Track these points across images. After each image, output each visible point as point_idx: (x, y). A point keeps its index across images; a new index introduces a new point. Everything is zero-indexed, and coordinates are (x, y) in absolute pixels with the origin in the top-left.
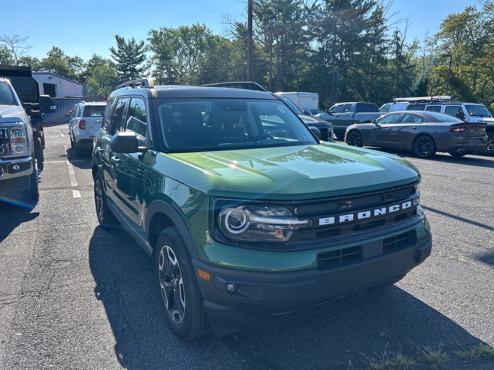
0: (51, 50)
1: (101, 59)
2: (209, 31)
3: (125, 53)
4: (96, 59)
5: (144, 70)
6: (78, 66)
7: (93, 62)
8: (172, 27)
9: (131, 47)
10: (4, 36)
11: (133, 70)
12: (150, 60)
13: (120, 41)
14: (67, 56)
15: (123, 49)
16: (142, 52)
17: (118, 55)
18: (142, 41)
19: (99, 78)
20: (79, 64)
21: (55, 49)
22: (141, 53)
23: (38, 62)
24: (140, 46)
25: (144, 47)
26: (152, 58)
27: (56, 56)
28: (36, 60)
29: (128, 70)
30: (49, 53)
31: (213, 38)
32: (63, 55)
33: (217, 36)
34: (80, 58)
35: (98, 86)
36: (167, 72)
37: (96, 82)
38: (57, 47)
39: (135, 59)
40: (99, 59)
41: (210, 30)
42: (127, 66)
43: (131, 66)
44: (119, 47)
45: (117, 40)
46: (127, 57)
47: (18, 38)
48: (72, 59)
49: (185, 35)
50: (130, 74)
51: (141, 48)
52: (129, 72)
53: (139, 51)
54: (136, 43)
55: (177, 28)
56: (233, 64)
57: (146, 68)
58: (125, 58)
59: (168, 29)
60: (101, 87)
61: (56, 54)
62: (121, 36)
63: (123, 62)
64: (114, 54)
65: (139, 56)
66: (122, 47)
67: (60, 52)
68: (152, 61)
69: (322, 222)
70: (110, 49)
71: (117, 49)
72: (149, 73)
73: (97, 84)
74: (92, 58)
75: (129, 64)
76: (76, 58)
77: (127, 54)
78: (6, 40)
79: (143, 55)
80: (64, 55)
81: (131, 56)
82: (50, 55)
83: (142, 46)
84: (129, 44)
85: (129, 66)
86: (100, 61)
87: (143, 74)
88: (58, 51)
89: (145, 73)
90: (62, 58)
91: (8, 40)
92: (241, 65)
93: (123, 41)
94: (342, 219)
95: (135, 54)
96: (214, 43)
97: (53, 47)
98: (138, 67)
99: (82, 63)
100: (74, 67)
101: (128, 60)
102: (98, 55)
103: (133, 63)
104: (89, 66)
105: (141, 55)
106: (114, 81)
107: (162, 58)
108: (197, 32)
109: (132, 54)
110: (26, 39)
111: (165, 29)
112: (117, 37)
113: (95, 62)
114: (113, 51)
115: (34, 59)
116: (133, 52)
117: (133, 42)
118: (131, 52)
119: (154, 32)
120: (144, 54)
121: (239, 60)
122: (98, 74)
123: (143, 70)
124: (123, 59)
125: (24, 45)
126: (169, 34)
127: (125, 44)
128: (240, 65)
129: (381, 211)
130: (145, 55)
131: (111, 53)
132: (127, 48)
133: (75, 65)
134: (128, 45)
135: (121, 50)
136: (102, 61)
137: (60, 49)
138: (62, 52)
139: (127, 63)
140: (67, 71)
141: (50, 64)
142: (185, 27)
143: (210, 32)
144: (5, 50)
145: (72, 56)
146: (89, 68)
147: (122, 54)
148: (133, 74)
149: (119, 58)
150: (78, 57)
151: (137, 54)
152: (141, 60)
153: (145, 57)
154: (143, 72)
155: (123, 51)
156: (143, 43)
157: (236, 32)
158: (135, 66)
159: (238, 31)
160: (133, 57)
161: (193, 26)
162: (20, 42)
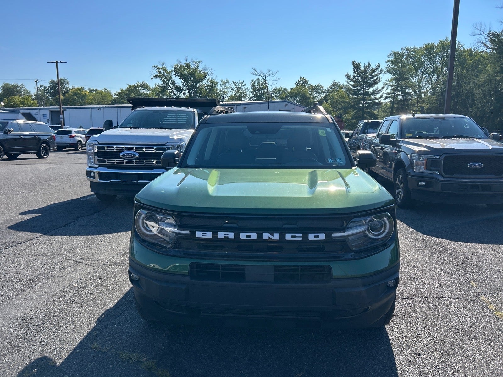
0: (299, 81)
1: (339, 85)
2: (459, 45)
3: (359, 78)
4: (335, 85)
5: (377, 93)
6: (319, 93)
7: (331, 88)
8: (415, 46)
9: (366, 71)
10: (260, 72)
11: (366, 93)
12: (387, 83)
13: (356, 66)
14: (311, 85)
15: (358, 74)
16: (377, 75)
17: (352, 80)
18: (378, 64)
19: (333, 103)
20: (319, 91)
21: (302, 79)
22: (375, 76)
23: (287, 91)
24: (375, 70)
25: (379, 70)
26: (389, 80)
27: (302, 85)
28: (286, 90)
29: (361, 94)
30: (297, 83)
31: (464, 51)
32: (307, 84)
33: (470, 50)
34: (321, 85)
35: (331, 111)
36: (401, 94)
37: (330, 107)
38: (304, 78)
39: (369, 82)
40: (337, 85)
41: (461, 44)
42: (360, 90)
43: (364, 90)
44: (355, 73)
45: (354, 66)
46: (361, 81)
47: (270, 73)
48: (315, 87)
49: (430, 53)
50: (362, 98)
51: (376, 71)
52: (362, 96)
53: (374, 74)
54: (371, 67)
55: (421, 46)
56: (481, 80)
57: (379, 91)
58: (360, 82)
59: (410, 49)
60: (334, 111)
61: (303, 82)
62: (357, 62)
63: (357, 87)
64: (349, 80)
65: (373, 80)
66: (357, 72)
67: (305, 81)
68: (389, 83)
69: (199, 234)
70: (345, 75)
71: (352, 74)
72: (382, 95)
73: (331, 109)
74: (331, 84)
75: (363, 88)
76: (318, 85)
77: (362, 78)
78: (262, 75)
79: (377, 78)
80: (309, 84)
81: (365, 80)
82: (297, 85)
83: (377, 69)
84: (365, 68)
85: (362, 90)
86: (338, 86)
87: (375, 97)
88: (304, 81)
89: (378, 96)
90: (307, 86)
91: (263, 74)
92: (494, 80)
93: (359, 67)
94: (221, 235)
95: (369, 77)
96: (465, 58)
97: (301, 77)
98: (371, 90)
99: (323, 90)
100: (315, 94)
101: (362, 84)
102: (337, 82)
103: (366, 87)
104: (328, 92)
105: (375, 78)
106: (346, 105)
107: (397, 80)
108: (445, 47)
109: (366, 78)
110: (276, 73)
111: (406, 49)
112: (353, 63)
113: (334, 88)
114: (348, 76)
115: (284, 90)
116: (368, 76)
117: (369, 65)
118: (366, 76)
119: (395, 53)
120: (378, 76)
121: (489, 75)
122: (333, 99)
123: (375, 93)
124: (358, 84)
125: (274, 78)
126: (412, 54)
127: (361, 69)
128: (491, 80)
129: (273, 236)
130: (380, 78)
131: (346, 79)
132: (362, 73)
133: (316, 92)
134: (363, 69)
135: (356, 75)
136: (340, 87)
137: (306, 79)
138: (307, 81)
139: (361, 87)
140: (309, 98)
141: (295, 93)
142: (430, 43)
143: (461, 46)
144: (263, 83)
145: (315, 84)
146: (328, 94)
147: (357, 78)
148: (366, 97)
149: (353, 83)
150: (320, 84)
151: (372, 78)
152: (375, 83)
153: (379, 80)
154: (375, 95)
155: (358, 76)
156: (379, 66)
157: (488, 43)
158: (368, 90)
159: (491, 41)
160: (368, 80)
161: (439, 42)
162: (272, 76)
